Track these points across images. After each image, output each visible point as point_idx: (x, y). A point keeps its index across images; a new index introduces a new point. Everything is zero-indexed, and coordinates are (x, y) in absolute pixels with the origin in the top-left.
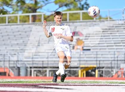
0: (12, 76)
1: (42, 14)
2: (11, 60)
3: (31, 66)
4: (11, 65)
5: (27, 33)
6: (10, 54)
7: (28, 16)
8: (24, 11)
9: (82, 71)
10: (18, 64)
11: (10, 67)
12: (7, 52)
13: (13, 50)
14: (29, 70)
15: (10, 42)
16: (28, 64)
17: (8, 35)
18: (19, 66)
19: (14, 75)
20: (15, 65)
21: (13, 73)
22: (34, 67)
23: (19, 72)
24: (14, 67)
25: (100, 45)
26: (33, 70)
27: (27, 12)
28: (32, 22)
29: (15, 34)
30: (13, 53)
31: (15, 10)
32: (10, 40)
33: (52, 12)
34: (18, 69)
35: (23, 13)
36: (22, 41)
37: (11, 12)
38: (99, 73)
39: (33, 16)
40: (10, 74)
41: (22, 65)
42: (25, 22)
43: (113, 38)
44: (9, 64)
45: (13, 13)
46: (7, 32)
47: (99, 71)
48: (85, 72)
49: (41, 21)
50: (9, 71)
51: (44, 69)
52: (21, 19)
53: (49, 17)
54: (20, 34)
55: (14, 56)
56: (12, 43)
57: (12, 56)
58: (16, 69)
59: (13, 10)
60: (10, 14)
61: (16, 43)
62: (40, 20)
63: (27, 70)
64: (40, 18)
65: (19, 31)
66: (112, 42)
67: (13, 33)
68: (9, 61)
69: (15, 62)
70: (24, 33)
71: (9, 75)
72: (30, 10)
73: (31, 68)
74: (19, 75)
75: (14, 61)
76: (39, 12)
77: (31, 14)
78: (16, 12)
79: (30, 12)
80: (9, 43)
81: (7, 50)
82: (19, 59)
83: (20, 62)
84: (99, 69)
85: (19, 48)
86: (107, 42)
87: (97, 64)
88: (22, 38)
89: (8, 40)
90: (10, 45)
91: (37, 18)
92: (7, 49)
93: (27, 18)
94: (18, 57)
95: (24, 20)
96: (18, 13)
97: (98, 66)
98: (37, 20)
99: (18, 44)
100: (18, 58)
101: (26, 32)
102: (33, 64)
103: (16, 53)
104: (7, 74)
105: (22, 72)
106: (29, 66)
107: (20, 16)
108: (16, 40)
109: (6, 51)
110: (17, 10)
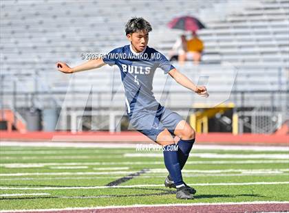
0: (23, 131)
2: (18, 90)
3: (69, 104)
4: (20, 104)
5: (58, 19)
6: (16, 75)
9: (197, 118)
10: (38, 99)
11: (16, 109)
12: (9, 69)
13: (24, 63)
14: (64, 114)
15: (16, 43)
17: (10, 24)
18: (39, 105)
19: (28, 127)
20: (29, 104)
21: (24, 123)
23: (40, 120)
24: (28, 109)
25: (243, 50)
26: (74, 115)
29: (28, 21)
30: (24, 72)
32: (15, 37)
34: (36, 114)
36: (44, 39)
38: (241, 121)
40: (18, 126)
41: (46, 104)
43: (275, 33)
44: (15, 100)
46: (6, 15)
47: (242, 117)
48: (205, 120)
50: (15, 117)
54: (41, 23)
55: (27, 78)
56: (20, 45)
57: (21, 80)
58: (33, 114)
61: (31, 45)
65: (37, 14)
66: (274, 42)
67: (23, 18)
68: (15, 93)
69: (30, 96)
70: (51, 20)
71: (14, 128)
73: (68, 109)
74: (40, 128)
75: (26, 94)
80: (13, 45)
81: (8, 63)
82: (40, 89)
83: (40, 97)
84: (240, 114)
85: (39, 57)
86: (261, 43)
87: (235, 99)
88: (45, 32)
89: (9, 38)
90: (16, 51)
92: (9, 60)
94: (36, 81)
97: (239, 104)
99: (35, 48)
100: (36, 86)
101: (55, 17)
102: (74, 99)
103: (32, 72)
104: (10, 127)
105: (48, 122)
108: (30, 37)
109: (6, 66)
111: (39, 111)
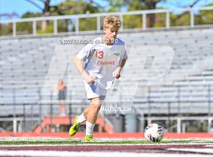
0: (111, 132)
1: (167, 11)
3: (146, 112)
7: (141, 16)
8: (131, 5)
11: (105, 115)
14: (142, 119)
16: (141, 108)
18: (123, 112)
19: (114, 129)
21: (112, 126)
22: (153, 115)
23: (124, 124)
24: (114, 115)
26: (150, 119)
27: (137, 8)
28: (147, 27)
31: (114, 3)
33: (185, 7)
34: (121, 118)
35: (129, 10)
37: (107, 9)
39: (148, 15)
40: (107, 128)
42: (133, 27)
45: (110, 11)
49: (165, 26)
50: (105, 122)
51: (172, 118)
52: (126, 22)
53: (179, 16)
58: (118, 119)
59: (111, 4)
60: (105, 12)
62: (163, 24)
63: (138, 121)
64: (162, 19)
71: (104, 131)
72: (143, 4)
73: (146, 116)
74: (124, 129)
76: (161, 8)
77: (145, 13)
78: (117, 9)
79: (143, 9)
91: (157, 19)
93: (138, 20)
95: (132, 23)
96: (119, 11)
98: (156, 25)
102: (150, 108)
104: (100, 129)
105: (130, 125)
106: (142, 113)
107: (124, 16)
110: (118, 5)
111: (123, 116)
